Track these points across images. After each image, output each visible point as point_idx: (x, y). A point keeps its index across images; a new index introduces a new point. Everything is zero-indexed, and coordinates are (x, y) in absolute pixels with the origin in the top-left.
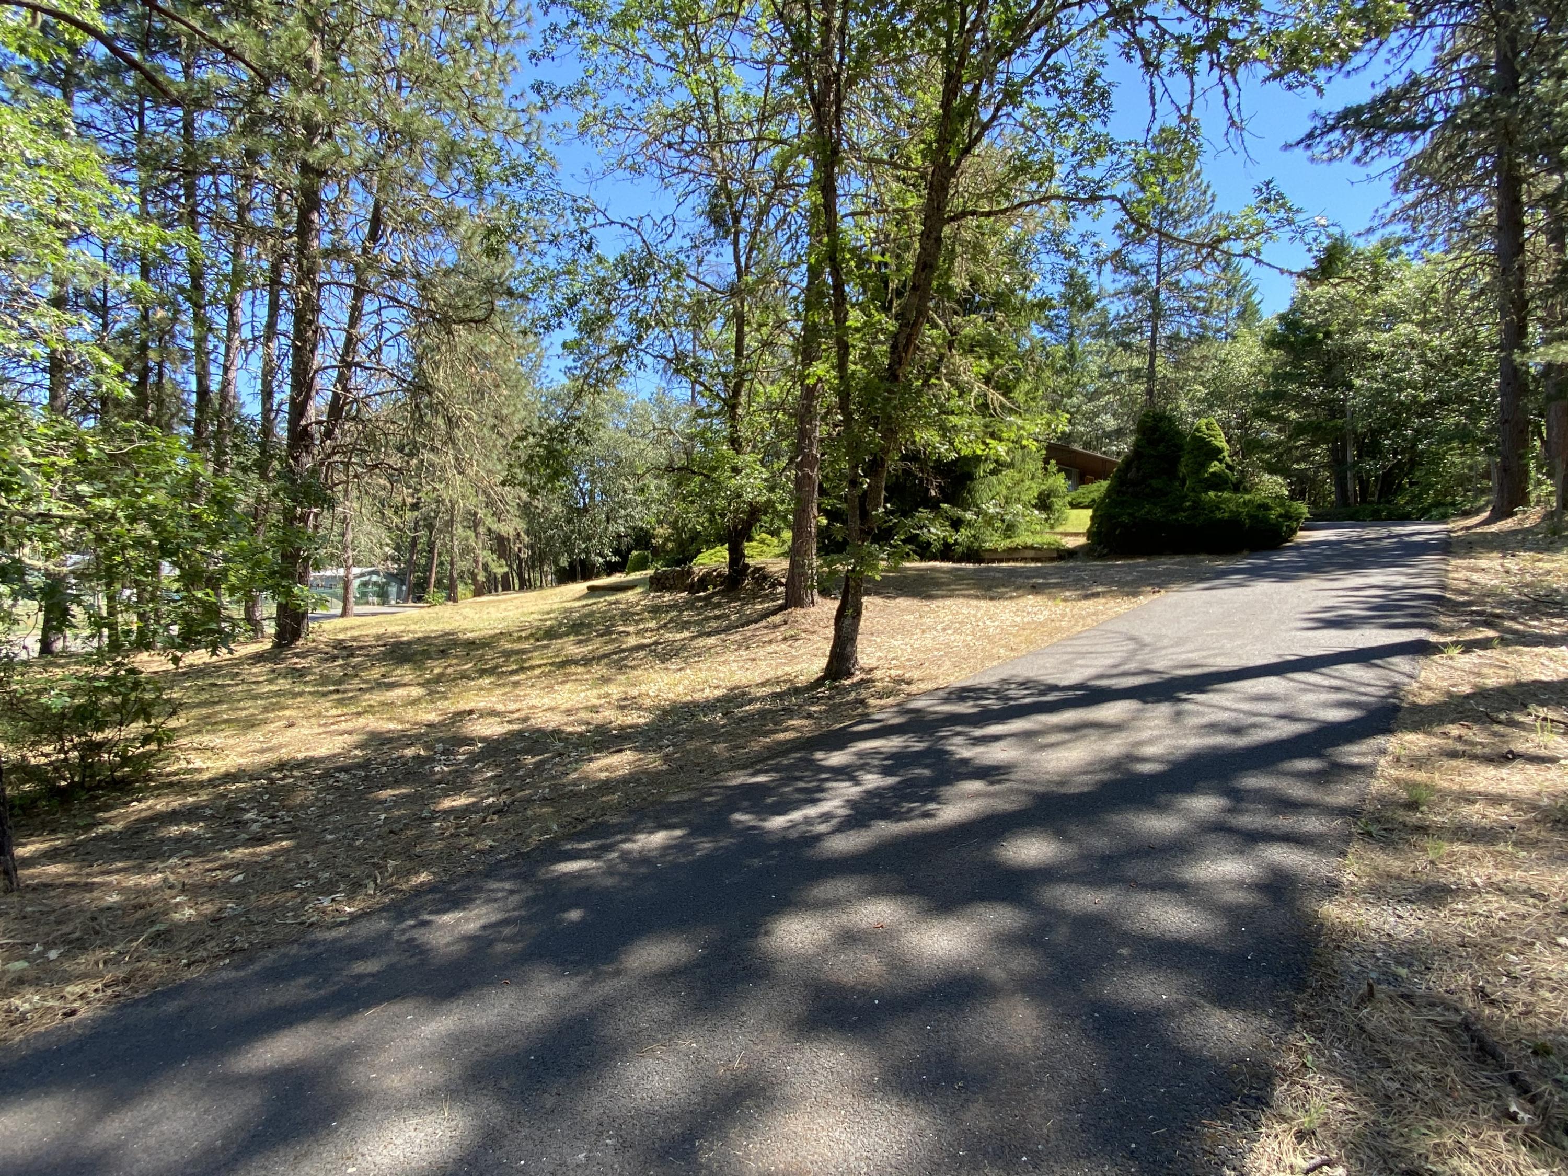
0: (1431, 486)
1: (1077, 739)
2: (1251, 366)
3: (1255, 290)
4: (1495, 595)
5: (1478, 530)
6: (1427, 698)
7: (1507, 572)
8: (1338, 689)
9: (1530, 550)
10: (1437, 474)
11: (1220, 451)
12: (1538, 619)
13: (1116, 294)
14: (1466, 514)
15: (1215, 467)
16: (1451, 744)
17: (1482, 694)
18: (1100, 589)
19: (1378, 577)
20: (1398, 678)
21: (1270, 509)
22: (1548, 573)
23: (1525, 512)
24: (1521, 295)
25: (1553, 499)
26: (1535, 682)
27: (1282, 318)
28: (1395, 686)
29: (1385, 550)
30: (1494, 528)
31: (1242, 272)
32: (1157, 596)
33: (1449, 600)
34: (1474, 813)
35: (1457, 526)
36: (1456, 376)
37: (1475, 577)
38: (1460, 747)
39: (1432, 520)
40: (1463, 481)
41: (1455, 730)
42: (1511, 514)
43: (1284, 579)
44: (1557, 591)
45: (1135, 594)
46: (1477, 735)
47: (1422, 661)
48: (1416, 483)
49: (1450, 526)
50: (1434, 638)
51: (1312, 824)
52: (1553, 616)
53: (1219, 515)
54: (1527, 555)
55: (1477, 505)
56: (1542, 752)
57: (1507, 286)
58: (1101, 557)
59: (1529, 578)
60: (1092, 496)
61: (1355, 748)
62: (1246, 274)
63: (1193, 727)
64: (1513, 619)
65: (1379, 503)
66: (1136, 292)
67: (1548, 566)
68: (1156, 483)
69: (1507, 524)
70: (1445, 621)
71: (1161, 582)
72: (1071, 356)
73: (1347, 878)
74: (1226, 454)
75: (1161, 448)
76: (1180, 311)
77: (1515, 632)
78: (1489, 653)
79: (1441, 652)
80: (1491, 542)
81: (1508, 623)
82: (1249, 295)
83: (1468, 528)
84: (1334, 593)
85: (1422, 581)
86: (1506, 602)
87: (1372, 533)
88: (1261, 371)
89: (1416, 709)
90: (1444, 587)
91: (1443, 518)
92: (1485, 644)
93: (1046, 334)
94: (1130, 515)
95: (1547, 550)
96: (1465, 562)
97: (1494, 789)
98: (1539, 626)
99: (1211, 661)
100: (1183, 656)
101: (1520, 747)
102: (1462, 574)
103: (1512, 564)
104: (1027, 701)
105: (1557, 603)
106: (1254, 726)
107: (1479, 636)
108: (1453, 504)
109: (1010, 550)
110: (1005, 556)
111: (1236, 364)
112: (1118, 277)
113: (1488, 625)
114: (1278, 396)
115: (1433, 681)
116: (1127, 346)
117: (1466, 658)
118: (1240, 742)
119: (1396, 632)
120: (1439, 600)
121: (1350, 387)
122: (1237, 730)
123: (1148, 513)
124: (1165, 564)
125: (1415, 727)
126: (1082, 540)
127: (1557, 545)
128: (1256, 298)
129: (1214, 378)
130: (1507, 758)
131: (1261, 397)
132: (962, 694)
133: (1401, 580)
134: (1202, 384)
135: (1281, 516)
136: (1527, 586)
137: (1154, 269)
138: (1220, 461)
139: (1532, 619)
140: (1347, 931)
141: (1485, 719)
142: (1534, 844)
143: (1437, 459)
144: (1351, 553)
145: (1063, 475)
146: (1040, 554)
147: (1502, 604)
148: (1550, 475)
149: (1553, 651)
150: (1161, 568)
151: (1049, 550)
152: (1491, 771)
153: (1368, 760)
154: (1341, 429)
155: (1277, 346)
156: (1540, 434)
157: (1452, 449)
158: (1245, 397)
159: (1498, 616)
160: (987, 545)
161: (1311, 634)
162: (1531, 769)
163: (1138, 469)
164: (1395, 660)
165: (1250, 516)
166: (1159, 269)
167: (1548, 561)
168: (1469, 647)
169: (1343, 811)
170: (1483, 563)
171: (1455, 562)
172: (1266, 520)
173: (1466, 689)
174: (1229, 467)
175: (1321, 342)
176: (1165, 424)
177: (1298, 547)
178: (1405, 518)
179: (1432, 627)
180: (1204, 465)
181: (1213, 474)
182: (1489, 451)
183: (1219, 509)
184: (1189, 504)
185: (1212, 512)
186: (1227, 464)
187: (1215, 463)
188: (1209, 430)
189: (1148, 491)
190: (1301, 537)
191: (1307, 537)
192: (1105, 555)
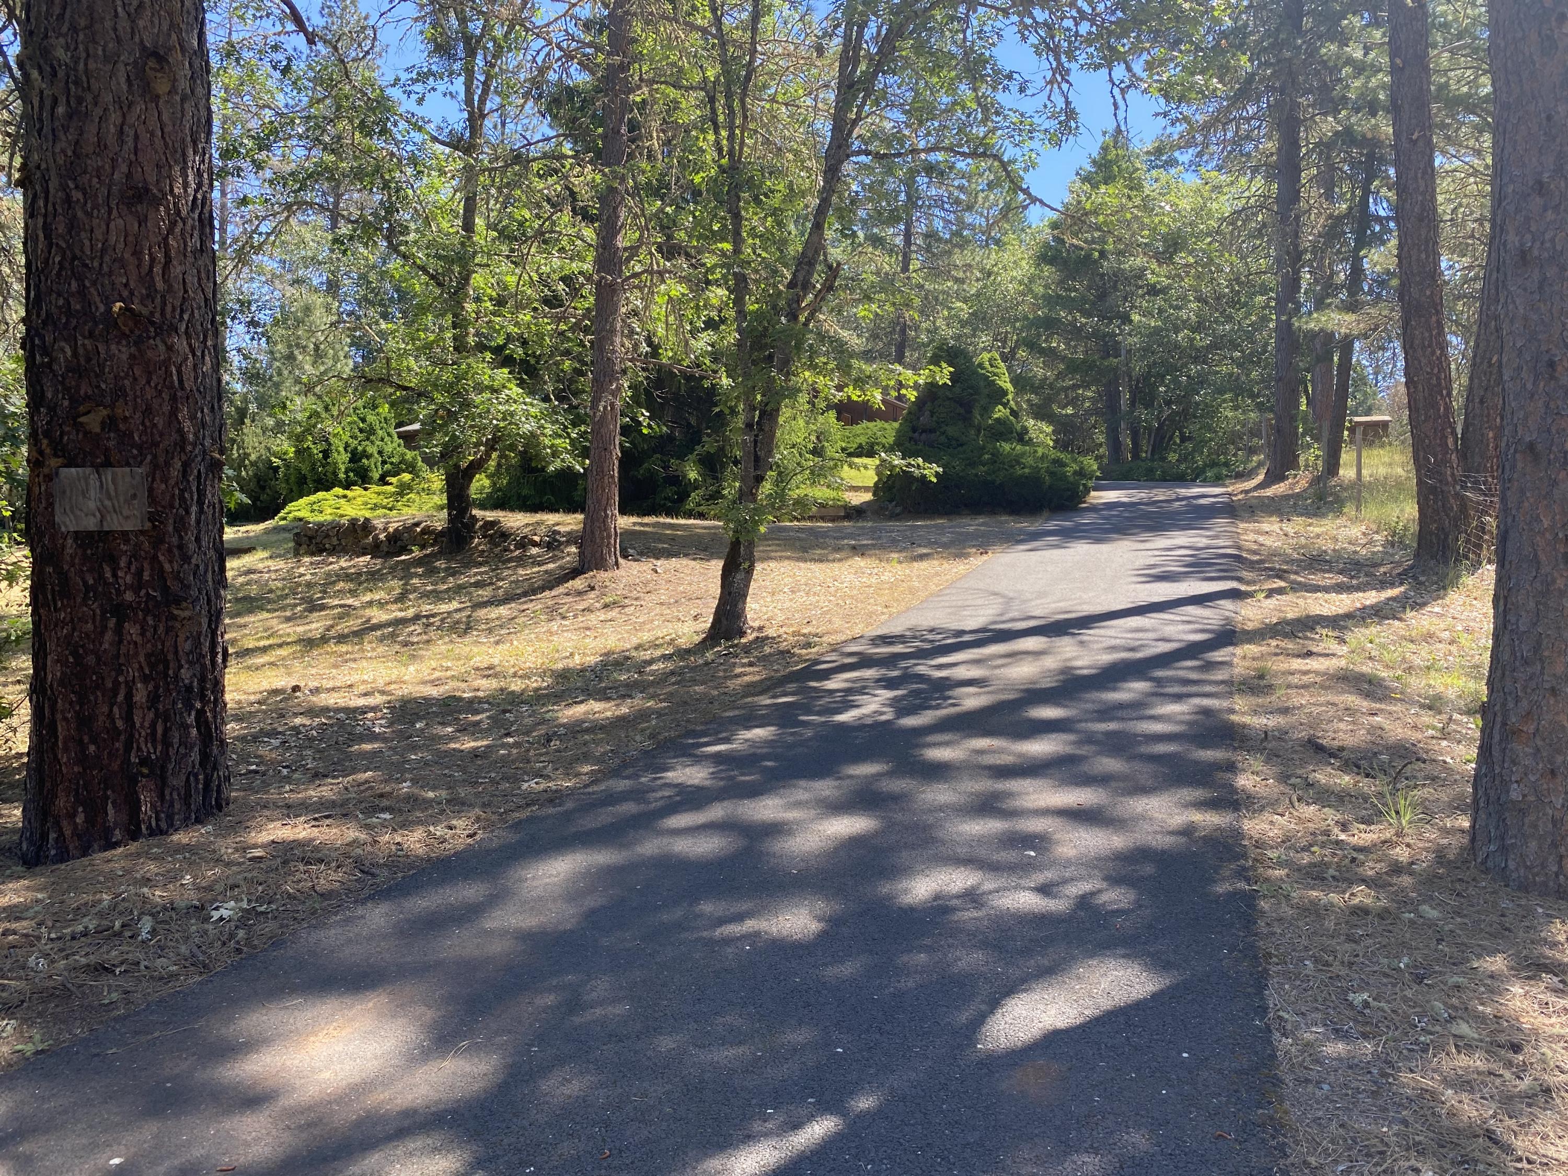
0: (1206, 442)
1: (1017, 661)
2: (1020, 282)
4: (1280, 555)
5: (1255, 494)
6: (1250, 626)
7: (1286, 535)
8: (1189, 622)
9: (1302, 515)
10: (1210, 429)
11: (1005, 393)
12: (1313, 574)
14: (1241, 476)
15: (1000, 412)
16: (1273, 650)
17: (1284, 622)
18: (925, 551)
19: (1181, 538)
20: (1227, 614)
22: (1318, 536)
23: (1296, 476)
24: (1296, 246)
25: (1320, 462)
26: (1317, 615)
28: (1227, 618)
29: (1178, 513)
30: (1269, 492)
32: (985, 557)
33: (1246, 559)
34: (1295, 680)
35: (1237, 488)
36: (1230, 319)
37: (1261, 539)
38: (1278, 651)
39: (1206, 482)
40: (1234, 438)
41: (1274, 643)
42: (1283, 478)
43: (1098, 541)
44: (1325, 552)
45: (962, 556)
46: (1290, 645)
47: (1239, 603)
48: (1190, 438)
49: (1230, 489)
50: (1243, 588)
51: (1208, 689)
52: (1325, 571)
53: (1019, 471)
54: (1300, 520)
55: (1250, 466)
56: (1327, 652)
57: (1284, 236)
58: (894, 517)
59: (1303, 541)
60: (858, 440)
61: (1216, 653)
63: (1099, 650)
64: (1296, 573)
65: (1152, 460)
67: (1318, 530)
68: (952, 431)
69: (1279, 489)
70: (1245, 574)
71: (984, 543)
73: (1237, 707)
74: (1010, 397)
77: (1300, 583)
78: (1284, 597)
79: (1253, 597)
80: (1268, 506)
81: (1293, 577)
83: (1247, 492)
84: (1150, 553)
85: (1220, 542)
86: (1292, 561)
87: (1161, 494)
88: (1031, 291)
89: (1247, 632)
90: (1239, 548)
91: (1218, 480)
92: (1280, 591)
95: (1315, 515)
96: (1251, 526)
97: (1304, 668)
98: (1316, 579)
99: (1079, 608)
100: (1053, 606)
101: (1315, 650)
102: (1251, 537)
103: (1289, 528)
104: (949, 641)
105: (1326, 561)
106: (1142, 646)
107: (1275, 586)
108: (1226, 464)
111: (1004, 277)
113: (1280, 577)
114: (1050, 324)
115: (1251, 616)
117: (1269, 601)
118: (1139, 655)
119: (1214, 583)
120: (1237, 558)
121: (1126, 319)
122: (1132, 649)
124: (973, 525)
125: (1250, 641)
126: (868, 497)
127: (1323, 510)
129: (978, 295)
130: (1309, 654)
132: (885, 640)
133: (1203, 542)
134: (965, 301)
135: (1076, 473)
136: (1303, 547)
138: (1005, 405)
139: (1309, 574)
140: (1244, 726)
141: (1292, 635)
142: (1329, 687)
143: (1211, 411)
144: (1147, 516)
146: (824, 512)
147: (1287, 563)
148: (1316, 439)
149: (1327, 596)
150: (971, 529)
151: (837, 507)
152: (1299, 660)
153: (1228, 659)
154: (1115, 369)
155: (1051, 261)
156: (1306, 391)
157: (1224, 401)
158: (1012, 321)
159: (1285, 571)
161: (1147, 586)
162: (1321, 659)
163: (932, 413)
164: (1222, 602)
167: (1317, 526)
168: (1271, 593)
169: (1222, 682)
170: (1266, 527)
171: (1242, 525)
172: (1064, 477)
173: (1275, 620)
174: (1013, 412)
175: (1096, 261)
177: (1094, 509)
178: (1181, 479)
179: (1239, 579)
180: (988, 410)
181: (998, 420)
182: (1260, 407)
183: (1018, 463)
184: (986, 456)
185: (1012, 467)
186: (1011, 409)
187: (1000, 407)
188: (992, 366)
189: (943, 439)
190: (1094, 498)
191: (1101, 497)
192: (898, 515)
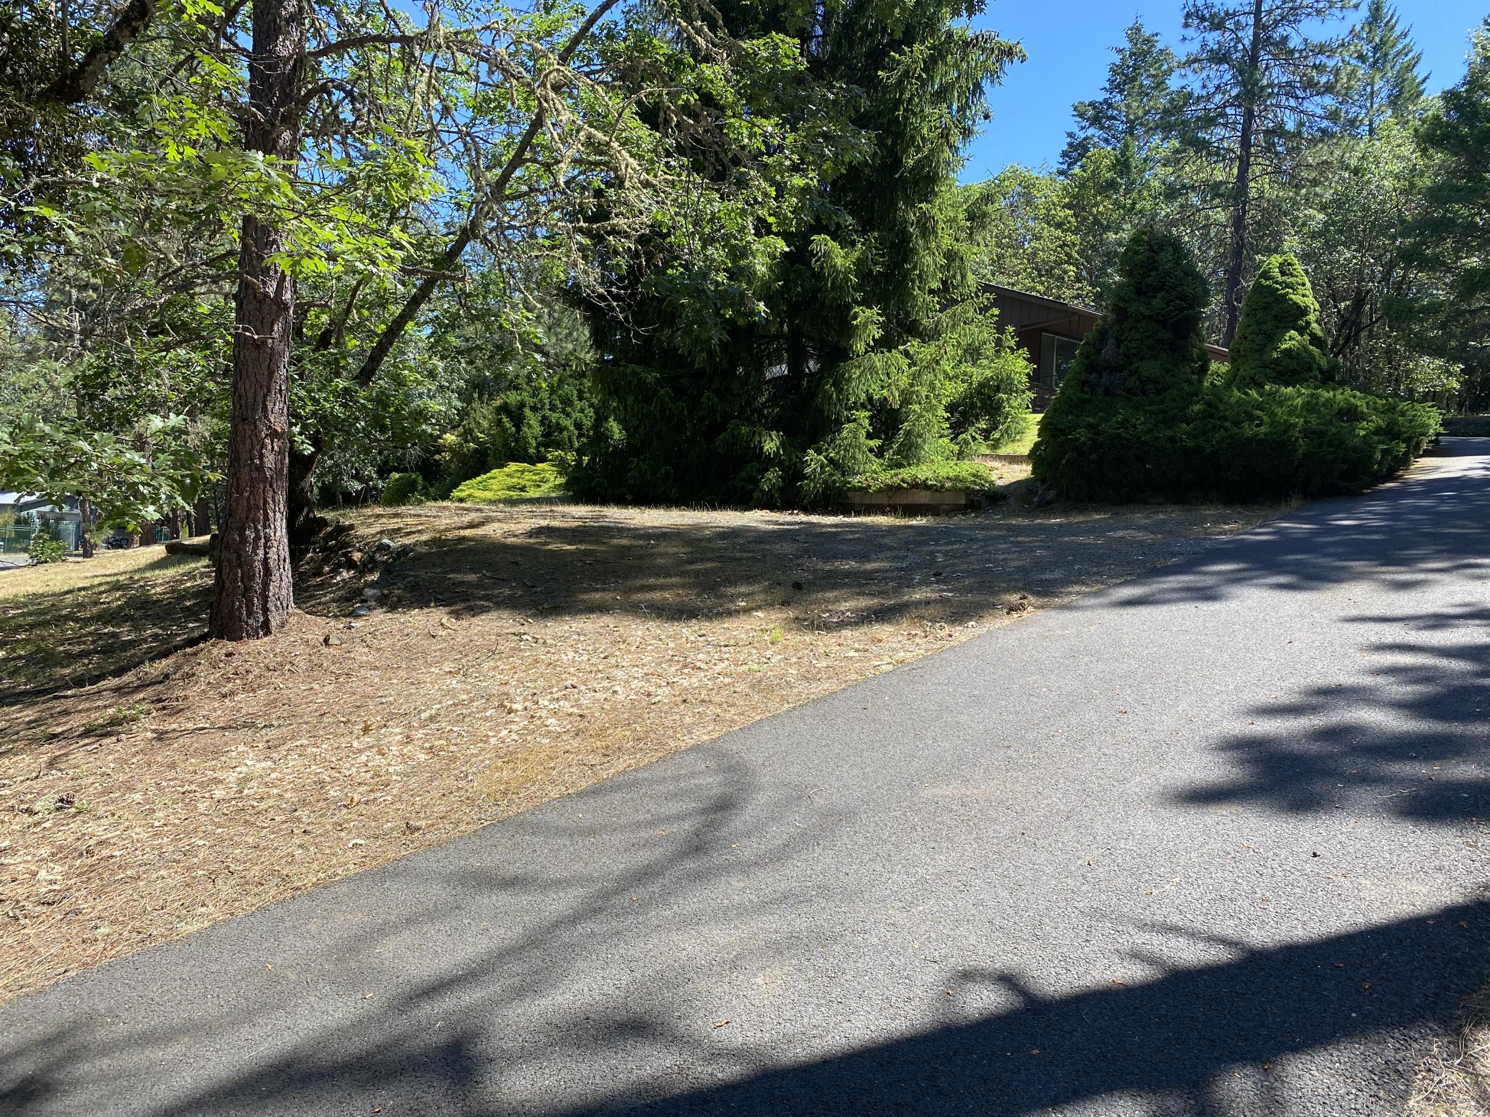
2: (1397, 177)
3: (1417, 59)
11: (1303, 311)
13: (1189, 63)
15: (1292, 340)
21: (1362, 417)
27: (1450, 97)
31: (1398, 31)
45: (970, 613)
53: (1248, 430)
62: (1405, 35)
66: (1219, 57)
68: (1148, 368)
72: (1122, 165)
74: (1312, 317)
75: (1158, 302)
76: (1289, 89)
82: (1409, 68)
93: (1091, 131)
94: (1091, 427)
109: (892, 490)
110: (883, 500)
111: (1375, 175)
112: (1191, 32)
116: (1202, 146)
123: (1122, 425)
128: (1420, 72)
131: (1407, 229)
135: (1378, 431)
137: (1251, 20)
138: (1301, 331)
145: (1024, 352)
146: (938, 499)
151: (954, 489)
160: (856, 481)
163: (1119, 341)
165: (1308, 433)
166: (1258, 20)
174: (1316, 340)
176: (1166, 258)
180: (1273, 338)
181: (1288, 352)
183: (1251, 418)
184: (1197, 408)
185: (1237, 424)
186: (1313, 336)
187: (1293, 333)
188: (1283, 273)
189: (1132, 382)
190: (1423, 470)
191: (1436, 469)
192: (1049, 503)
